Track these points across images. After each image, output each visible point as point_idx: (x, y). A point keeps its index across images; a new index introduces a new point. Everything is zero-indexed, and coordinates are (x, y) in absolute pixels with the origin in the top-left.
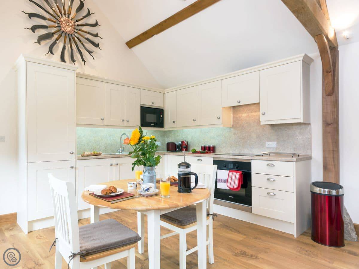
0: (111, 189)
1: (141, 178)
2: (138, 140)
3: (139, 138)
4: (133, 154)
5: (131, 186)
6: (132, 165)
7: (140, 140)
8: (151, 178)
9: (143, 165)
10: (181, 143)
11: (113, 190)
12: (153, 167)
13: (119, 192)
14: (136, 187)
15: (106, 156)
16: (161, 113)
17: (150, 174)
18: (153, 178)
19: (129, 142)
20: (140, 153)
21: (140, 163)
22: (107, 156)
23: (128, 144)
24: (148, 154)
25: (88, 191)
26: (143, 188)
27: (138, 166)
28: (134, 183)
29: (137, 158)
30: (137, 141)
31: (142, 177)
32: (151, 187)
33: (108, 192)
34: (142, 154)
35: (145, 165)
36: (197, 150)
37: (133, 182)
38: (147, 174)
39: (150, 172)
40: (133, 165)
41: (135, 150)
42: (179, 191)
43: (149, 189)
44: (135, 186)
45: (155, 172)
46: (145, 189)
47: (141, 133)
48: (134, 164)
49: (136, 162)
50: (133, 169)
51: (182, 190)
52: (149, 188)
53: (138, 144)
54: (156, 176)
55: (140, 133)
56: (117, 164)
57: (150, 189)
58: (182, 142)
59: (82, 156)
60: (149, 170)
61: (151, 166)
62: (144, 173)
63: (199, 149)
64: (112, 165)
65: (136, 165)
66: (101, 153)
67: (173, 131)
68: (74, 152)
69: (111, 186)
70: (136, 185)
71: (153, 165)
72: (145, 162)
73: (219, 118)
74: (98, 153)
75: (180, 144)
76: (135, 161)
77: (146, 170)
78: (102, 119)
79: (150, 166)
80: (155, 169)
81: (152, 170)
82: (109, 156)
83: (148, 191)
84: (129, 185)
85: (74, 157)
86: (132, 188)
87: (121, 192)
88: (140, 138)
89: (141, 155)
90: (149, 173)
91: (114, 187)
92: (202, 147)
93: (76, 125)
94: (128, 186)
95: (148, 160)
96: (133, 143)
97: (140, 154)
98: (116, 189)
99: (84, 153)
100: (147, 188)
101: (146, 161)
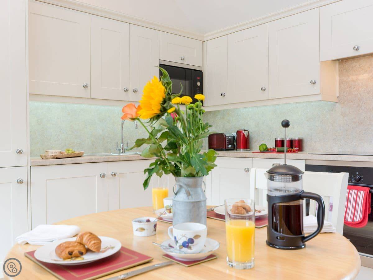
0: (85, 240)
1: (165, 205)
2: (159, 107)
3: (161, 100)
4: (146, 147)
5: (143, 229)
6: (145, 173)
7: (165, 105)
8: (194, 206)
9: (171, 174)
10: (237, 134)
11: (89, 245)
12: (200, 179)
13: (107, 249)
14: (155, 230)
15: (92, 159)
16: (199, 78)
17: (190, 197)
18: (199, 208)
19: (136, 114)
20: (164, 143)
21: (163, 169)
22: (93, 157)
23: (133, 119)
24: (185, 143)
25: (27, 243)
26: (175, 238)
27: (158, 177)
28: (148, 221)
29: (157, 156)
30: (156, 110)
31: (168, 202)
32: (197, 237)
33: (76, 252)
34: (168, 147)
35: (177, 173)
36: (269, 147)
37: (147, 218)
38: (182, 196)
39: (191, 193)
40: (147, 173)
41: (151, 134)
42: (271, 243)
43: (191, 241)
44: (153, 228)
45: (202, 190)
46: (181, 242)
47: (166, 88)
48: (150, 171)
49: (153, 167)
50: (146, 184)
51: (280, 242)
52: (192, 237)
53: (158, 117)
54: (205, 201)
55: (164, 88)
56: (115, 175)
57: (195, 241)
58: (239, 132)
59: (43, 159)
60: (188, 186)
61: (193, 176)
62: (176, 194)
63: (271, 145)
64: (103, 176)
65: (154, 175)
66: (83, 153)
67: (218, 111)
68: (24, 150)
69: (86, 234)
70: (155, 226)
71: (197, 173)
72: (178, 164)
73: (315, 83)
74: (77, 152)
75: (234, 137)
76: (151, 165)
77: (181, 187)
78: (85, 87)
79: (191, 176)
80: (203, 184)
81: (195, 186)
82: (98, 159)
83: (190, 248)
84: (136, 226)
85: (25, 160)
86: (144, 234)
87: (113, 248)
88: (164, 102)
89: (166, 148)
90: (188, 194)
91: (93, 236)
92: (276, 141)
93: (28, 95)
94: (135, 229)
95: (187, 159)
96: (145, 116)
97: (163, 147)
98: (99, 242)
99: (47, 152)
100: (186, 240)
101: (180, 163)
